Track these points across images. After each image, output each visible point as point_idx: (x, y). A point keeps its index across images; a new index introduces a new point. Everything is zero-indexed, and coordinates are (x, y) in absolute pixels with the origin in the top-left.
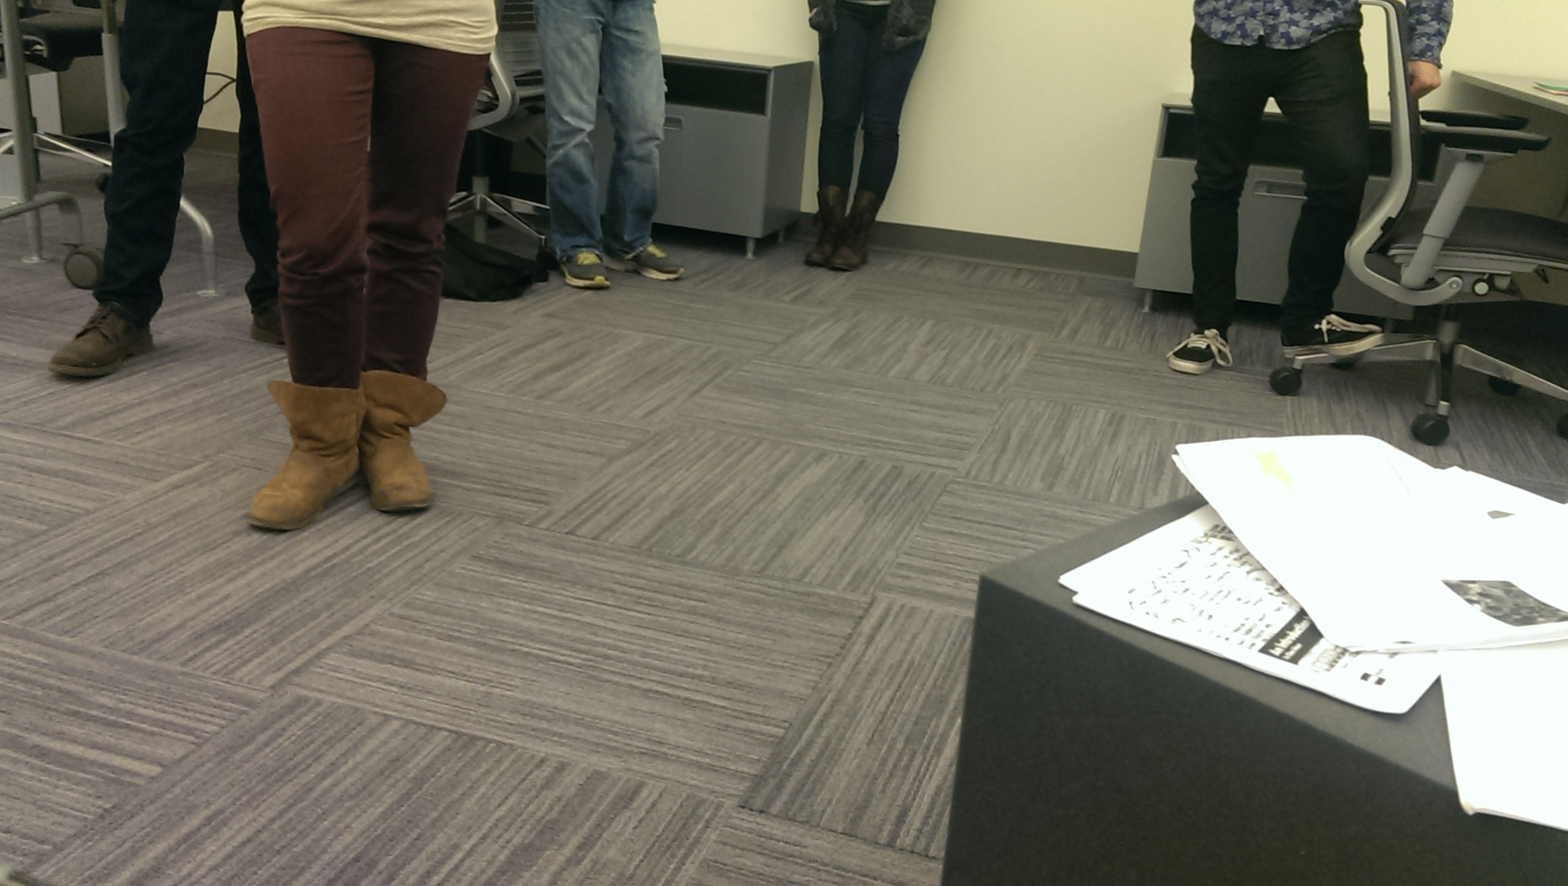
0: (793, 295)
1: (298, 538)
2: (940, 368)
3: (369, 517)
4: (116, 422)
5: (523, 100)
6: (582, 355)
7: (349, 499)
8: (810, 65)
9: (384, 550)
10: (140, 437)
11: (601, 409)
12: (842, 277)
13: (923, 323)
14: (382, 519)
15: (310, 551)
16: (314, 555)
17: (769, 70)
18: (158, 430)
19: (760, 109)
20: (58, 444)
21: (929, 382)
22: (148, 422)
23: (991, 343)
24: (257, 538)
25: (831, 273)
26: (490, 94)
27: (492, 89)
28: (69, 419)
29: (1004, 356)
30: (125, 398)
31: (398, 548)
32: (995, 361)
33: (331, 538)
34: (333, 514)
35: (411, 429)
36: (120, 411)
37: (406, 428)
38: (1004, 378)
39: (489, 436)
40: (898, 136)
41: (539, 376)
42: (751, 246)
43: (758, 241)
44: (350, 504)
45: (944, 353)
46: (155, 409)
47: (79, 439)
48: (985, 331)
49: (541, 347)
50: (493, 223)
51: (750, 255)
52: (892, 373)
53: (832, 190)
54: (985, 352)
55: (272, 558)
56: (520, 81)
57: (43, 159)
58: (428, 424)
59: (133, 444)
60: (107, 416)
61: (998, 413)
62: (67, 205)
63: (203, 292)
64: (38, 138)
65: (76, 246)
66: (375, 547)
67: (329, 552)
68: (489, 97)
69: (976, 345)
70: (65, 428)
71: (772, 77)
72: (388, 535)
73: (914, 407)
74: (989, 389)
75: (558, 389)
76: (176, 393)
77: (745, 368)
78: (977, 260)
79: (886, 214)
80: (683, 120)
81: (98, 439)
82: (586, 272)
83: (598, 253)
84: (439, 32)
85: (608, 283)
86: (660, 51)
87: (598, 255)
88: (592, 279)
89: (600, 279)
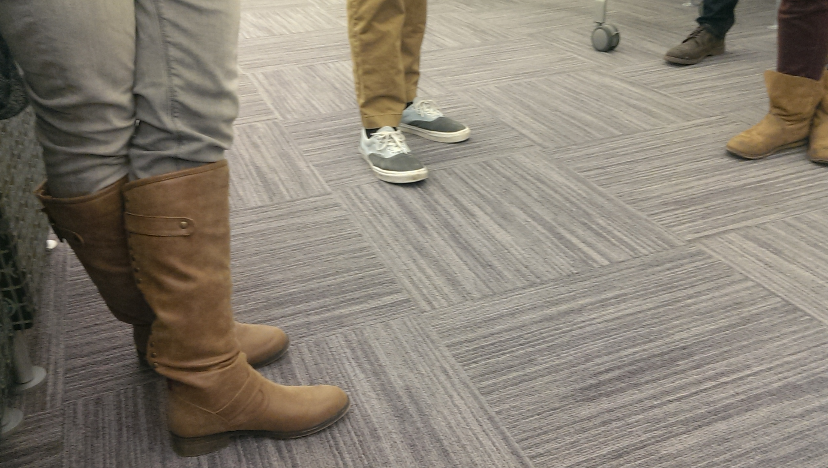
1: (751, 165)
3: (802, 163)
4: (684, 88)
9: (800, 184)
10: (693, 98)
14: (810, 166)
18: (704, 95)
20: (649, 95)
22: (702, 90)
30: (697, 77)
31: (810, 185)
33: (770, 170)
34: (780, 157)
36: (690, 83)
44: (793, 153)
46: (709, 84)
47: (661, 94)
66: (795, 181)
67: (765, 177)
70: (657, 88)
81: (670, 95)
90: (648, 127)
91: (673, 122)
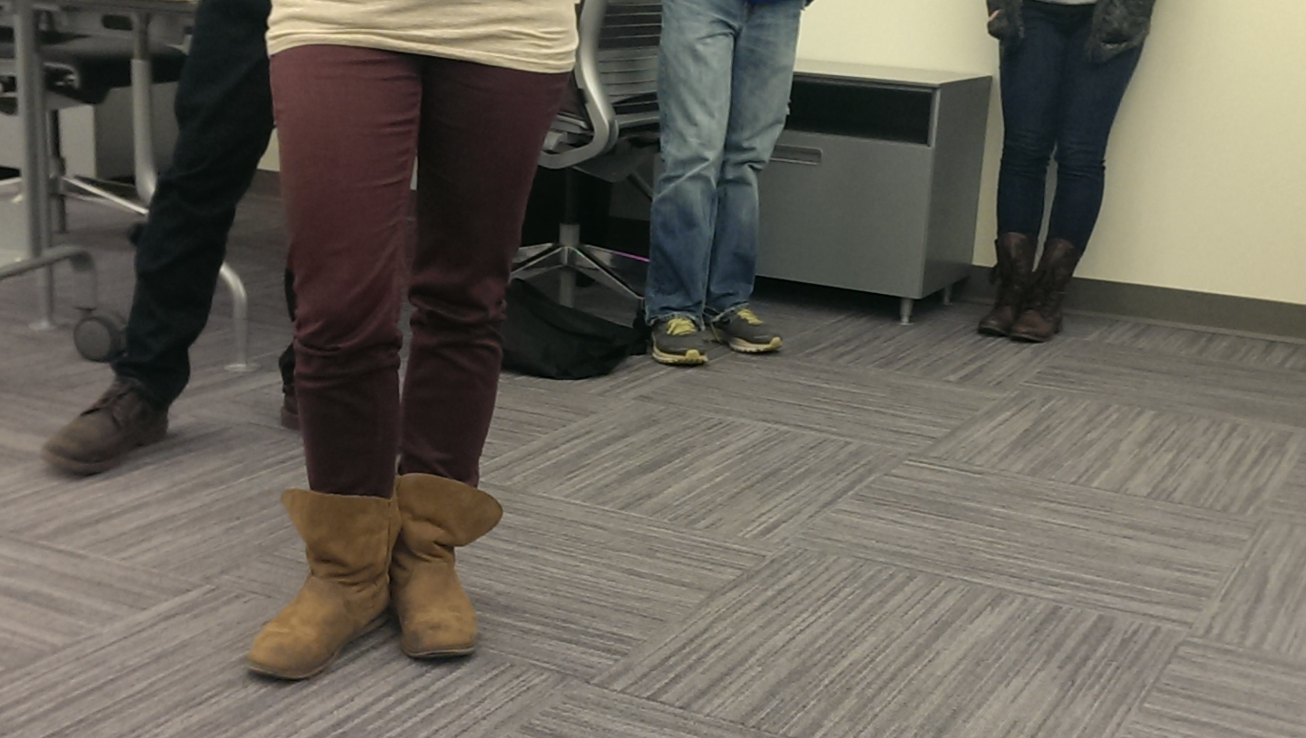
0: (962, 373)
1: (305, 692)
2: (1164, 478)
3: (395, 666)
4: (106, 530)
5: (623, 130)
6: (684, 451)
7: (372, 642)
8: (989, 79)
9: (411, 712)
10: (131, 551)
11: (703, 523)
12: (1028, 350)
13: (1139, 414)
14: (413, 669)
15: (316, 713)
16: (321, 717)
17: (934, 88)
18: (155, 542)
19: (922, 137)
20: (33, 558)
21: (1149, 494)
22: (146, 531)
23: (1235, 443)
24: (255, 691)
25: (1013, 345)
26: (582, 124)
27: (586, 118)
28: (51, 526)
29: (1255, 462)
31: (428, 711)
32: (1243, 469)
33: (345, 695)
34: (353, 660)
35: (456, 549)
36: (111, 517)
37: (450, 548)
38: (1257, 492)
39: (559, 559)
40: (1104, 168)
41: (628, 476)
42: (906, 309)
43: (916, 303)
44: (374, 648)
45: (1170, 456)
46: (155, 514)
47: (60, 551)
48: (1226, 426)
49: (629, 440)
50: (583, 280)
51: (905, 321)
52: (1095, 484)
53: (1015, 238)
54: (1227, 456)
55: (268, 720)
56: (619, 108)
57: (71, 206)
58: (482, 540)
59: (124, 559)
60: (98, 522)
61: (1249, 543)
62: (81, 261)
63: (232, 366)
64: (66, 182)
65: (89, 310)
66: (399, 709)
67: (342, 714)
68: (581, 127)
69: (1215, 445)
71: (938, 95)
72: (417, 692)
73: (1130, 532)
74: (1234, 509)
75: (649, 496)
76: (182, 494)
77: (894, 471)
78: (1212, 330)
79: (1085, 269)
80: (822, 151)
81: (81, 552)
82: (675, 345)
83: (694, 318)
84: (499, 46)
85: (704, 358)
86: (792, 67)
87: (693, 322)
88: (683, 353)
89: (692, 354)
90: (58, 640)
91: (111, 618)
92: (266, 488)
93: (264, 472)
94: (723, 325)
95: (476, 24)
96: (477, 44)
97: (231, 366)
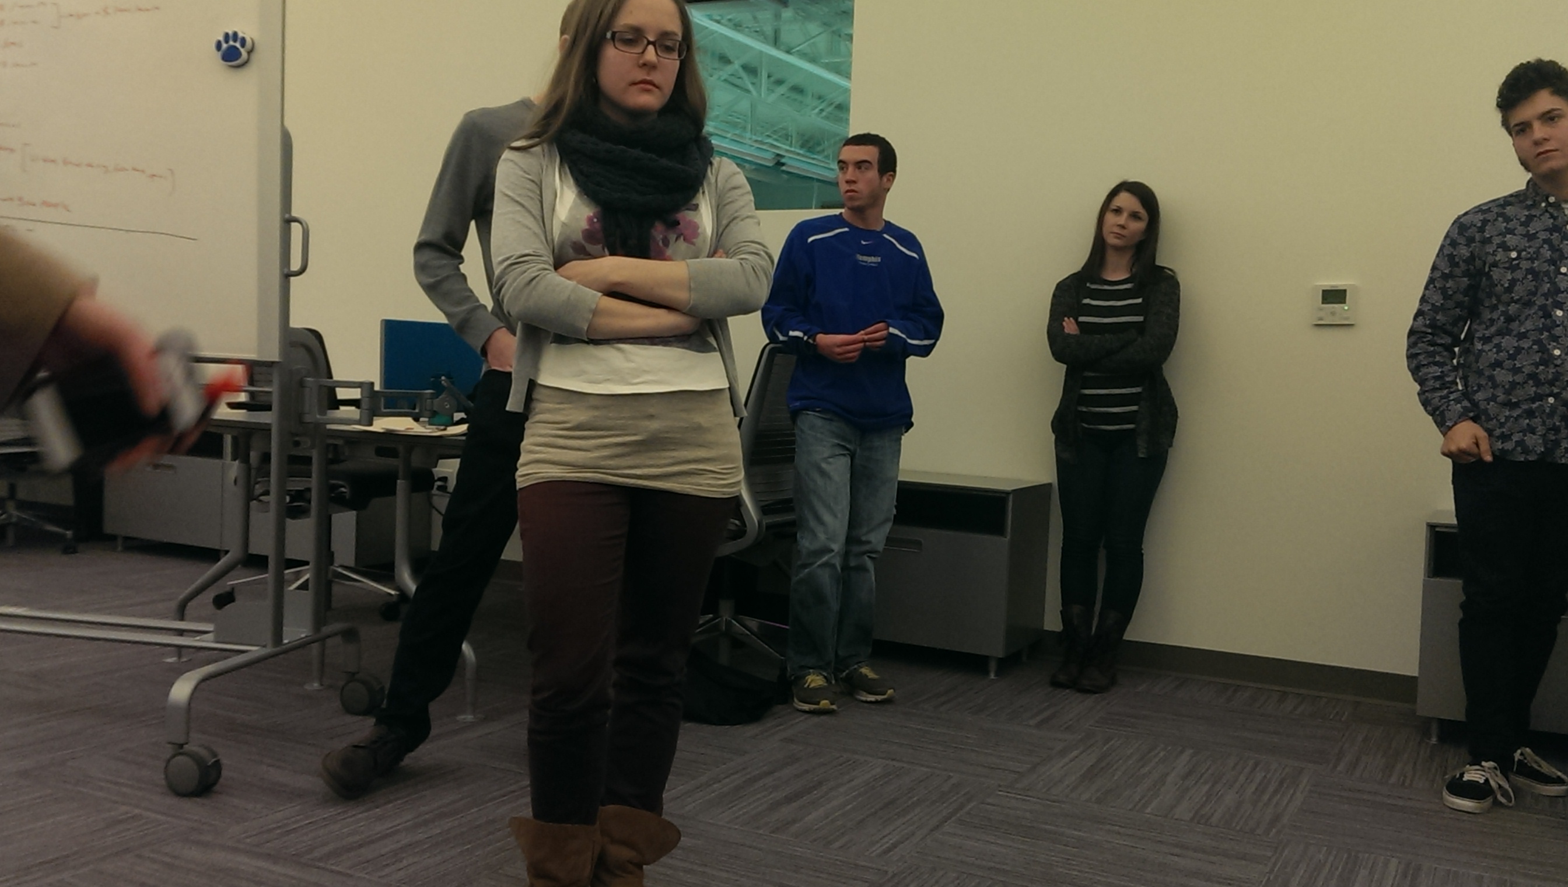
0: (1039, 718)
2: (1203, 806)
5: (769, 527)
6: (820, 784)
8: (1050, 485)
11: (837, 844)
12: (1090, 700)
13: (1182, 752)
17: (1008, 493)
19: (1000, 530)
20: (311, 877)
21: (1192, 819)
23: (1259, 776)
29: (1276, 792)
32: (1266, 797)
35: (644, 867)
37: (640, 866)
38: (1276, 819)
39: (724, 875)
40: (1142, 555)
41: (775, 806)
42: (993, 666)
43: (1000, 661)
45: (1206, 787)
48: (1251, 763)
49: (777, 774)
50: (737, 643)
51: (992, 676)
52: (1149, 810)
53: (1076, 609)
54: (1253, 787)
56: (765, 510)
57: (336, 589)
60: (361, 846)
61: (1273, 860)
62: (350, 635)
63: (463, 717)
64: (335, 571)
65: (354, 674)
69: (1242, 778)
71: (1011, 497)
73: (1177, 851)
74: (1259, 831)
75: (794, 821)
77: (989, 800)
78: (1238, 682)
80: (923, 542)
82: (812, 696)
83: (826, 675)
84: (689, 479)
85: (834, 707)
86: (897, 477)
87: (825, 677)
88: (818, 703)
89: (825, 703)
92: (491, 818)
93: (490, 804)
94: (849, 680)
95: (673, 464)
96: (674, 479)
97: (461, 717)
